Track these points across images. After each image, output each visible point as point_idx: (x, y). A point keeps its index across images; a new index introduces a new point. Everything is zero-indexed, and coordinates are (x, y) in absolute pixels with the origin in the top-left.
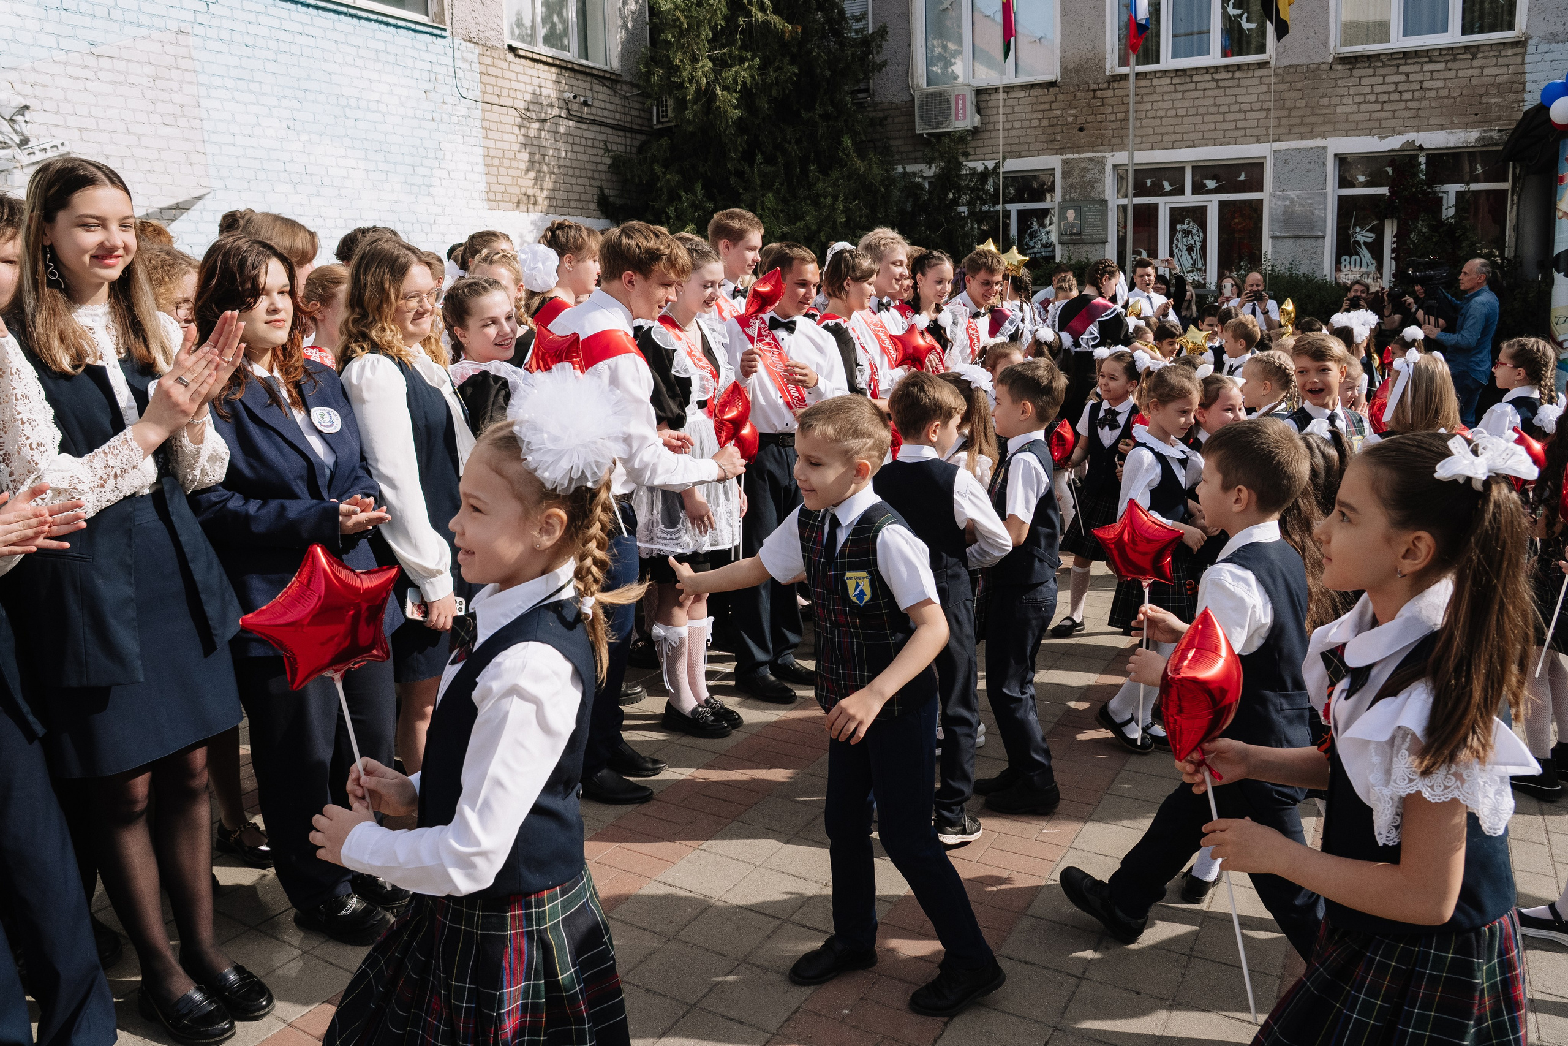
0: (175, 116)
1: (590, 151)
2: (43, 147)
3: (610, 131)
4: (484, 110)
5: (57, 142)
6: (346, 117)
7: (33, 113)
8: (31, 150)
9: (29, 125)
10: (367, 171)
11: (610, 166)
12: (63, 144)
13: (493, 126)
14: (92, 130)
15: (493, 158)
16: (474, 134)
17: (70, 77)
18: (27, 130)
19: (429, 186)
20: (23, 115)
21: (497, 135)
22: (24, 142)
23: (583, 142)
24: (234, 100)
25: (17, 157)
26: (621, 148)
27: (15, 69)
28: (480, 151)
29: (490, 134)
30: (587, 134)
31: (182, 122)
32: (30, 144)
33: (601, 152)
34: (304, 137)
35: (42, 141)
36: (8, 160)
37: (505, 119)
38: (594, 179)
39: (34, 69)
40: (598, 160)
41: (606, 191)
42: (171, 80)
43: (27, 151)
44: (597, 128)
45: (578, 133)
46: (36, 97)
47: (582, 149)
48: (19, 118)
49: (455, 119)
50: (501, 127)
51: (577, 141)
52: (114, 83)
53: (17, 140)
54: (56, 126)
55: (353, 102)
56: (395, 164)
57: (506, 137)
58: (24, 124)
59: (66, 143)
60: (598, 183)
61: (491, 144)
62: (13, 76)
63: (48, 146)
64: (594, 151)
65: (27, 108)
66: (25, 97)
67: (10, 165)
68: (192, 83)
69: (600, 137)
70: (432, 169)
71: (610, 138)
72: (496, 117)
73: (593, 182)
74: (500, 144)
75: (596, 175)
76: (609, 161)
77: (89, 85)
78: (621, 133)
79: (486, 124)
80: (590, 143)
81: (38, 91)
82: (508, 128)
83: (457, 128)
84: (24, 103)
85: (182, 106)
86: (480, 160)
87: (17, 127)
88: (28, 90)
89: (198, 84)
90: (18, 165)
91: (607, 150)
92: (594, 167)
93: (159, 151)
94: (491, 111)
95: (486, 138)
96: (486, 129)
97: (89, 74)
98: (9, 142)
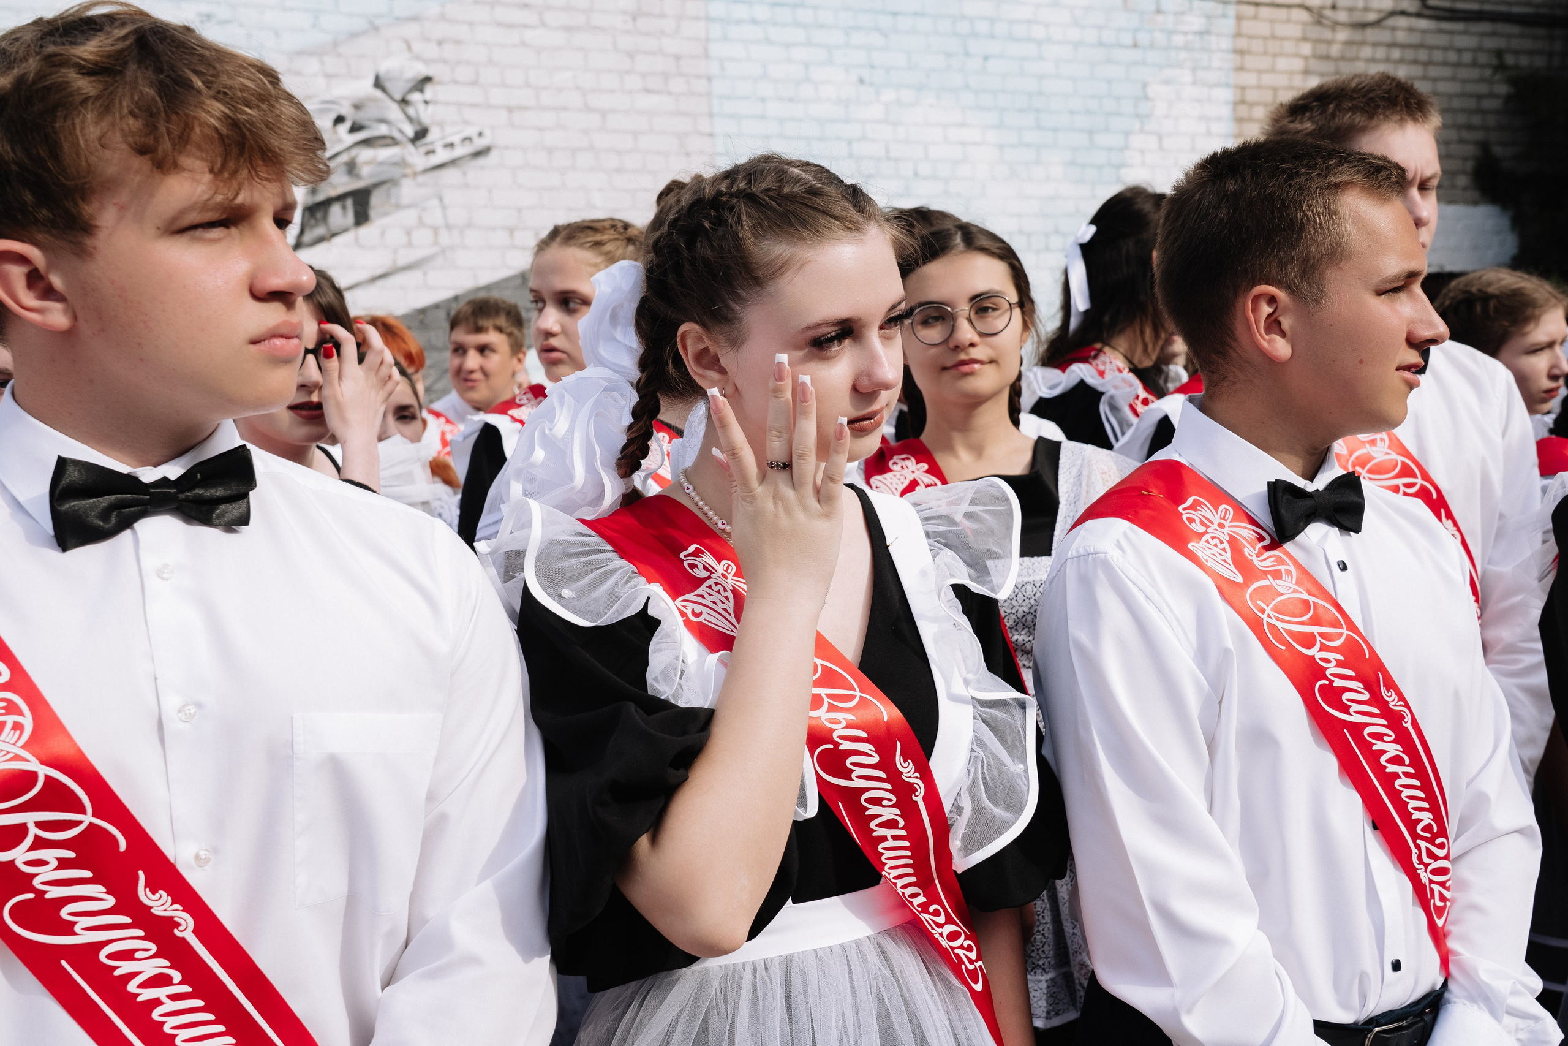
0: (666, 76)
1: (1464, 73)
2: (449, 140)
3: (1515, 29)
4: (1239, 18)
5: (471, 131)
6: (967, 54)
7: (439, 88)
8: (430, 147)
9: (431, 107)
10: (1001, 147)
11: (1508, 99)
12: (480, 134)
13: (1257, 46)
14: (526, 108)
15: (1252, 105)
16: (1216, 63)
17: (499, 24)
18: (426, 115)
19: (1119, 167)
20: (421, 91)
21: (1264, 63)
22: (421, 134)
23: (1452, 57)
24: (768, 41)
25: (409, 159)
26: (1540, 62)
27: (415, 19)
28: (1226, 95)
29: (1250, 61)
30: (1462, 41)
31: (677, 85)
32: (430, 137)
33: (1488, 72)
34: (888, 96)
35: (449, 130)
36: (396, 164)
37: (1282, 30)
38: (1469, 127)
39: (443, 18)
40: (1483, 89)
41: (1498, 151)
42: (662, 16)
43: (423, 150)
44: (1485, 27)
45: (1443, 40)
46: (445, 61)
47: (1447, 72)
48: (416, 97)
49: (1178, 40)
50: (1273, 46)
51: (1438, 56)
52: (568, 29)
53: (410, 131)
54: (473, 105)
55: (983, 27)
56: (1055, 130)
57: (1282, 63)
58: (421, 107)
59: (487, 132)
60: (1478, 135)
61: (1250, 79)
62: (411, 30)
63: (456, 139)
64: (1475, 73)
65: (428, 79)
66: (427, 62)
67: (395, 172)
68: (697, 18)
69: (1492, 43)
70: (1127, 134)
71: (1516, 44)
72: (1263, 28)
73: (1466, 135)
74: (1268, 79)
75: (1476, 120)
76: (1502, 89)
77: (529, 35)
78: (1540, 31)
79: (1243, 43)
80: (1467, 57)
81: (449, 51)
82: (1289, 46)
83: (1183, 55)
84: (422, 70)
85: (678, 58)
86: (1226, 111)
87: (411, 111)
88: (432, 51)
89: (709, 19)
90: (408, 171)
91: (1500, 67)
92: (1471, 104)
93: (636, 134)
94: (1255, 17)
95: (1241, 69)
96: (1241, 52)
97: (529, 17)
98: (397, 135)
